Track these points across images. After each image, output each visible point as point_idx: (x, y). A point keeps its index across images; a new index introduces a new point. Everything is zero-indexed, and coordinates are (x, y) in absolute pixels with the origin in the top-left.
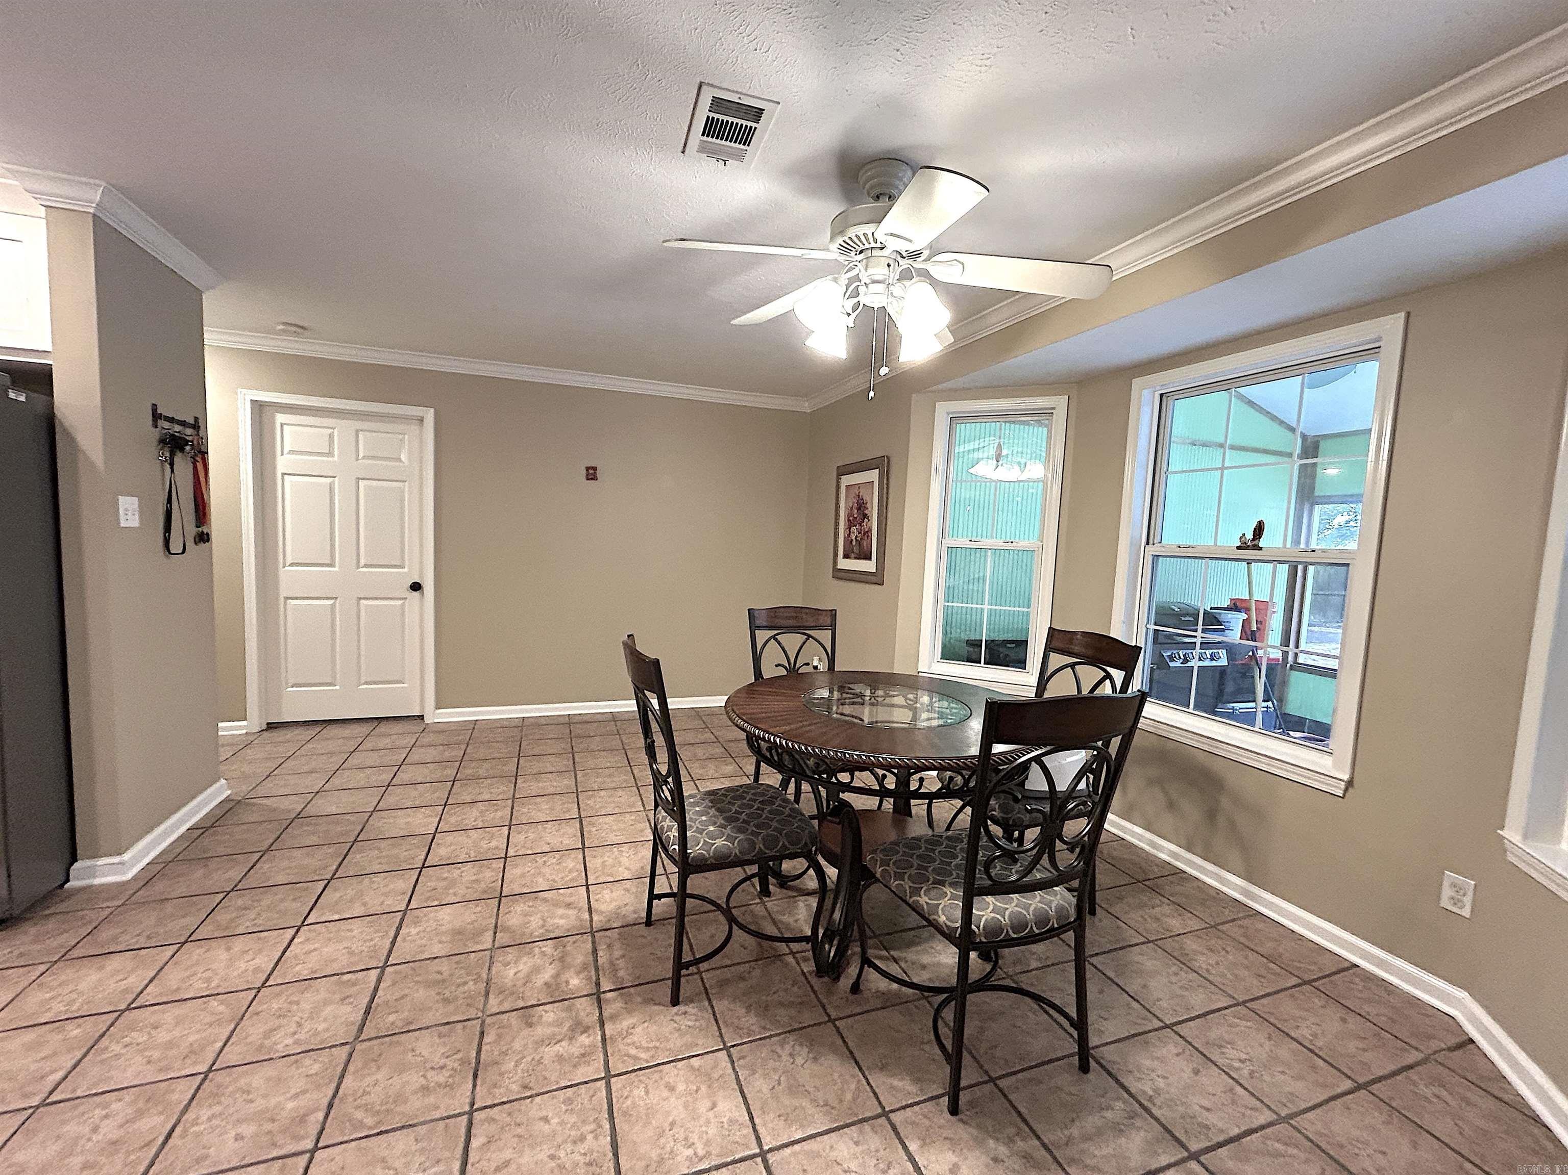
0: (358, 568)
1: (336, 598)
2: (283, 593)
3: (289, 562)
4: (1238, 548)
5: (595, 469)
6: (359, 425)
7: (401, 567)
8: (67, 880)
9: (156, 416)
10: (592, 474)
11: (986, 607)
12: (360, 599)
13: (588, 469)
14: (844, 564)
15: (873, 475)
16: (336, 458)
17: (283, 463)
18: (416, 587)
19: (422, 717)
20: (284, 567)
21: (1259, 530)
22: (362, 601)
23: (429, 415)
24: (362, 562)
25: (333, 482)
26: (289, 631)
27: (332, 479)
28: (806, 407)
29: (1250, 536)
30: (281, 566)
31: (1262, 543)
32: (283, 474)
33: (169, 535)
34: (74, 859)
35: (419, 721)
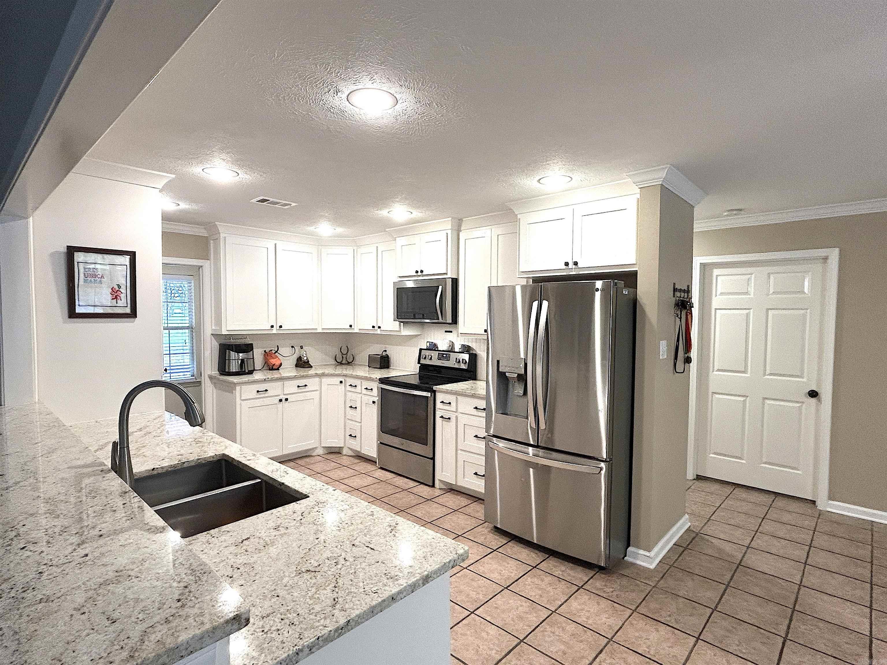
0: (765, 375)
1: (747, 397)
2: (711, 390)
3: (716, 369)
6: (770, 269)
7: (801, 377)
8: (626, 556)
9: (675, 290)
12: (767, 398)
16: (752, 296)
17: (716, 302)
18: (813, 394)
19: (814, 502)
20: (713, 372)
22: (768, 402)
23: (834, 254)
24: (768, 372)
25: (749, 312)
26: (713, 416)
27: (748, 311)
30: (711, 370)
32: (716, 309)
33: (676, 361)
34: (628, 545)
35: (812, 505)
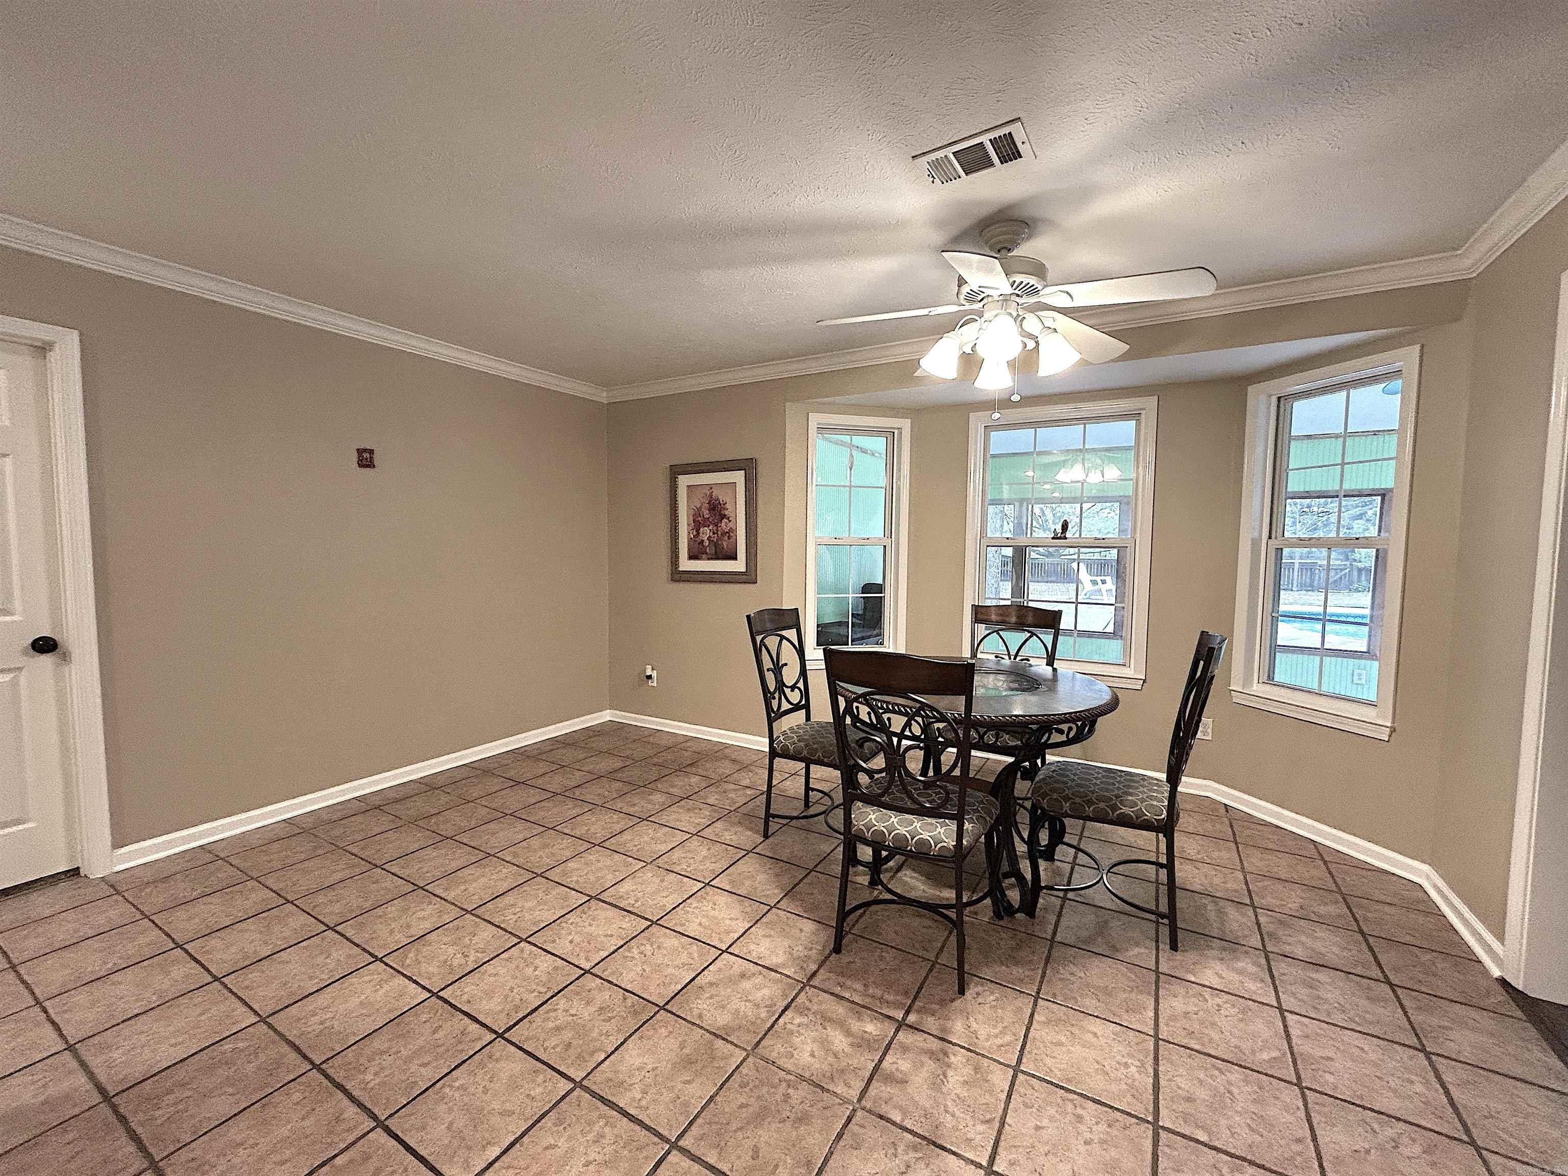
4: (1053, 538)
5: (371, 452)
10: (366, 459)
11: (851, 595)
13: (360, 452)
14: (686, 565)
15: (738, 477)
18: (45, 646)
19: (75, 872)
21: (1065, 527)
23: (71, 341)
28: (603, 396)
29: (1059, 530)
31: (1068, 535)
